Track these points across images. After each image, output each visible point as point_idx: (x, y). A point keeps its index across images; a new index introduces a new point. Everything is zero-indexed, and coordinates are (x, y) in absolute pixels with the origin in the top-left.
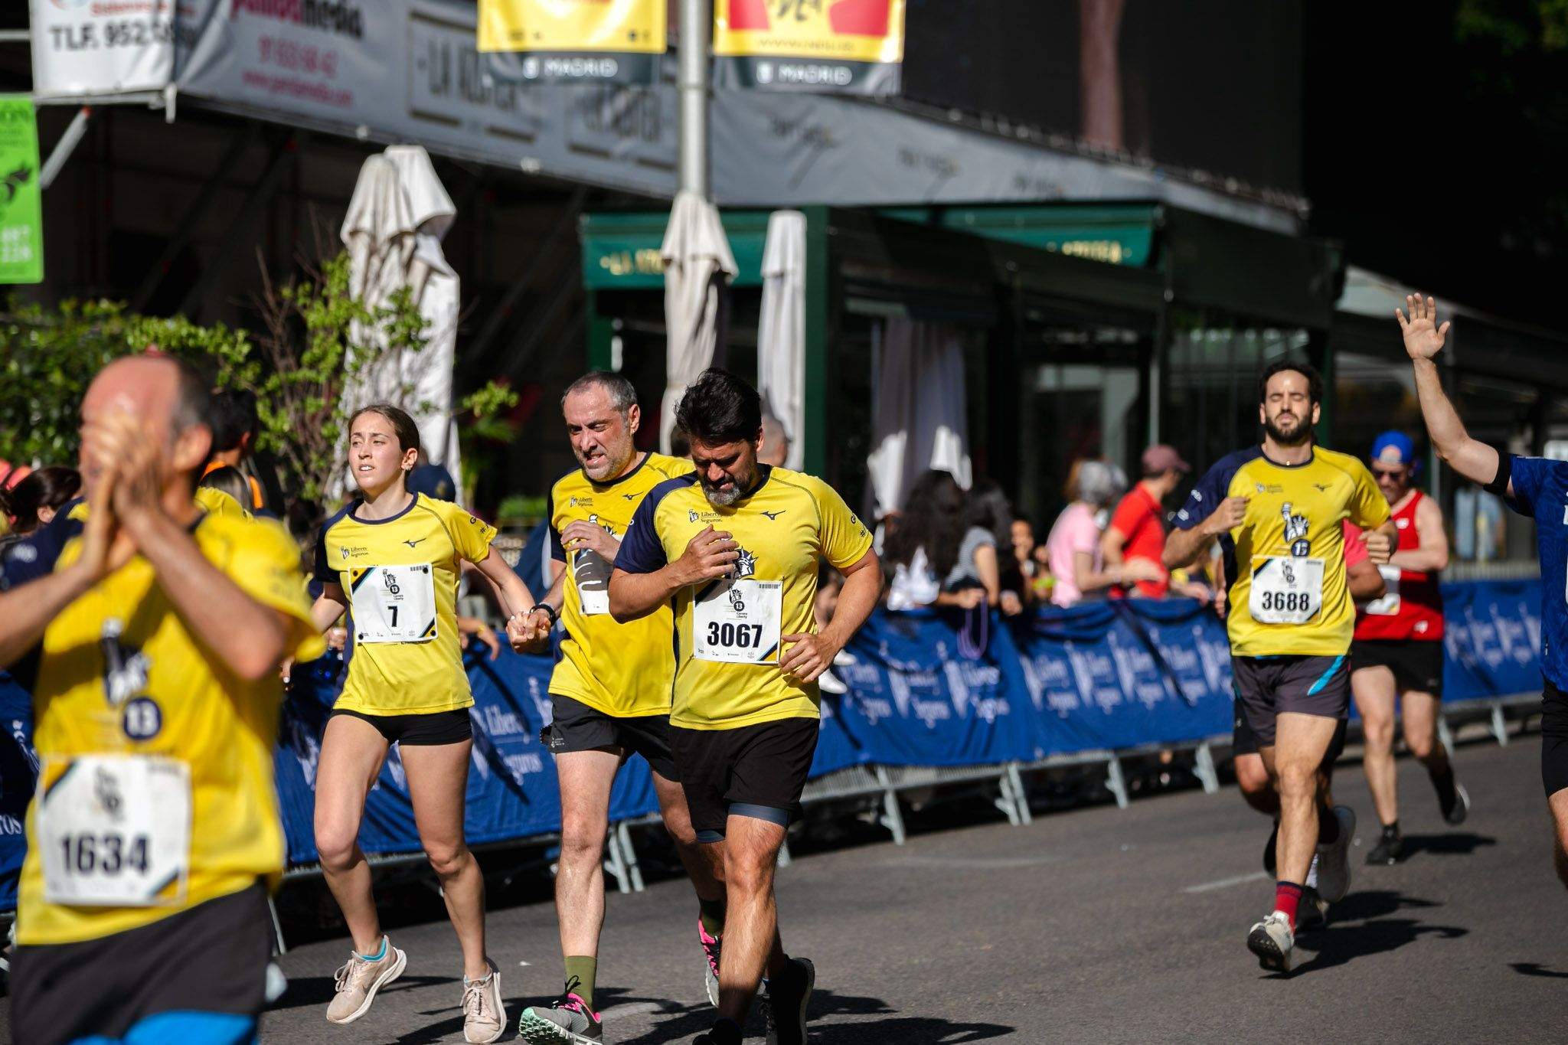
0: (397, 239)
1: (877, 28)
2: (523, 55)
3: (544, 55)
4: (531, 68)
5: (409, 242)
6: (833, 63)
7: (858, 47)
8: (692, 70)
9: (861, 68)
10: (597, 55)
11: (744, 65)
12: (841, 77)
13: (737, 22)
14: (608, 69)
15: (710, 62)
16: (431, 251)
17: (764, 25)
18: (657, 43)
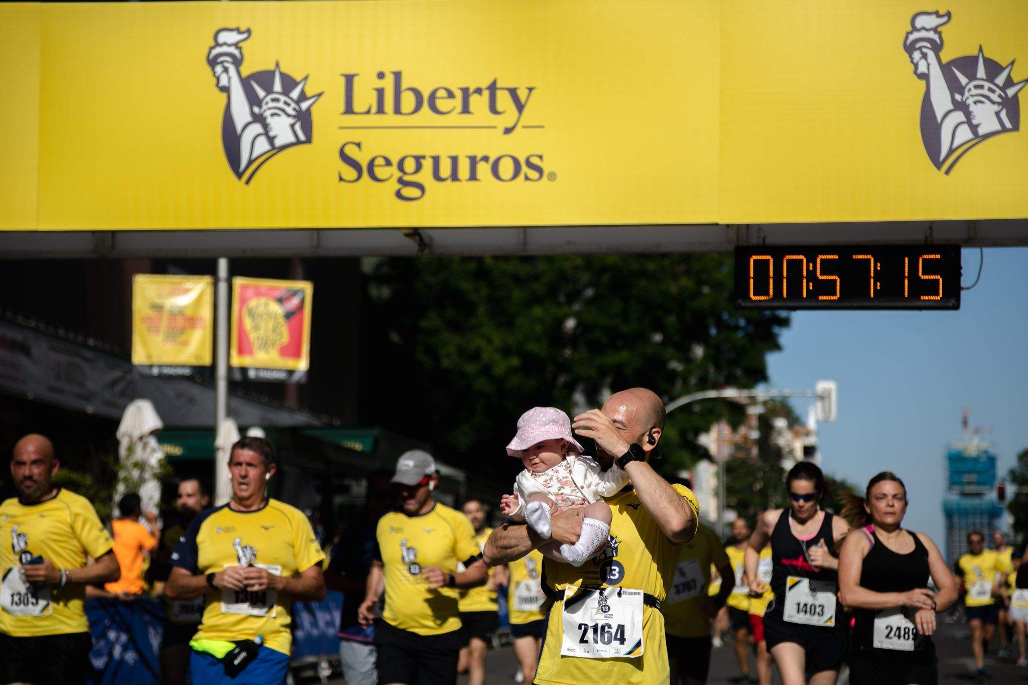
0: (141, 438)
1: (297, 355)
2: (151, 366)
3: (160, 366)
4: (155, 371)
5: (144, 440)
6: (279, 370)
7: (290, 363)
8: (222, 371)
9: (291, 372)
10: (183, 366)
11: (244, 370)
12: (282, 376)
13: (241, 351)
14: (187, 372)
15: (230, 369)
16: (153, 442)
17: (251, 352)
18: (207, 361)
